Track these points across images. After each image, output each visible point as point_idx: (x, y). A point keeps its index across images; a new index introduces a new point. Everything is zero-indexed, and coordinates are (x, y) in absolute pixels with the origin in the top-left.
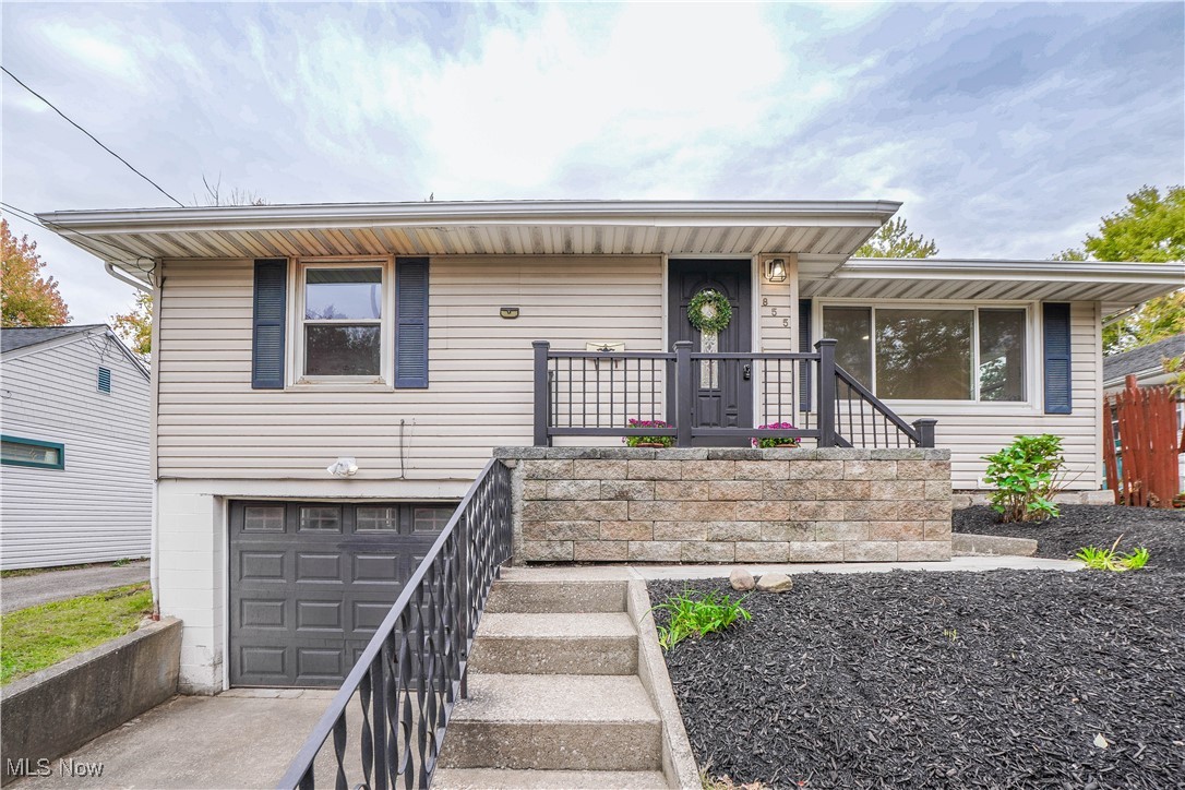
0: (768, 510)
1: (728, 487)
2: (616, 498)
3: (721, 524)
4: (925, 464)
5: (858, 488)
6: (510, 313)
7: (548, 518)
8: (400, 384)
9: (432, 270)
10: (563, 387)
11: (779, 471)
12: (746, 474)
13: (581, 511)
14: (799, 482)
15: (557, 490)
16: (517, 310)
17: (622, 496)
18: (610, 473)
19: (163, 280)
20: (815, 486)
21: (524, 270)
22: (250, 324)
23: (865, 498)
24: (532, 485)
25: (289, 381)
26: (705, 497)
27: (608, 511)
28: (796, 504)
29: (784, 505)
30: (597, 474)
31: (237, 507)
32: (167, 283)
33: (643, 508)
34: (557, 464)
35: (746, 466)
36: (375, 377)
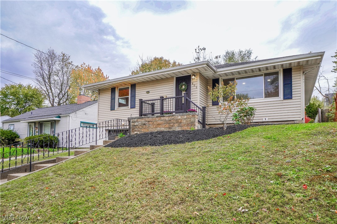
0: (165, 126)
1: (159, 122)
2: (144, 125)
3: (158, 128)
4: (191, 116)
5: (180, 120)
6: (148, 92)
7: (134, 129)
8: (131, 108)
9: (136, 86)
10: (156, 105)
11: (167, 119)
12: (162, 119)
13: (139, 127)
14: (170, 120)
15: (136, 124)
16: (149, 92)
17: (144, 124)
18: (143, 121)
19: (99, 93)
20: (172, 121)
21: (150, 84)
22: (110, 99)
23: (181, 123)
24: (133, 123)
25: (116, 109)
26: (156, 124)
27: (143, 127)
28: (170, 124)
29: (168, 125)
30: (141, 121)
31: (110, 131)
32: (100, 94)
33: (147, 126)
34: (136, 120)
35: (162, 118)
36: (128, 107)
